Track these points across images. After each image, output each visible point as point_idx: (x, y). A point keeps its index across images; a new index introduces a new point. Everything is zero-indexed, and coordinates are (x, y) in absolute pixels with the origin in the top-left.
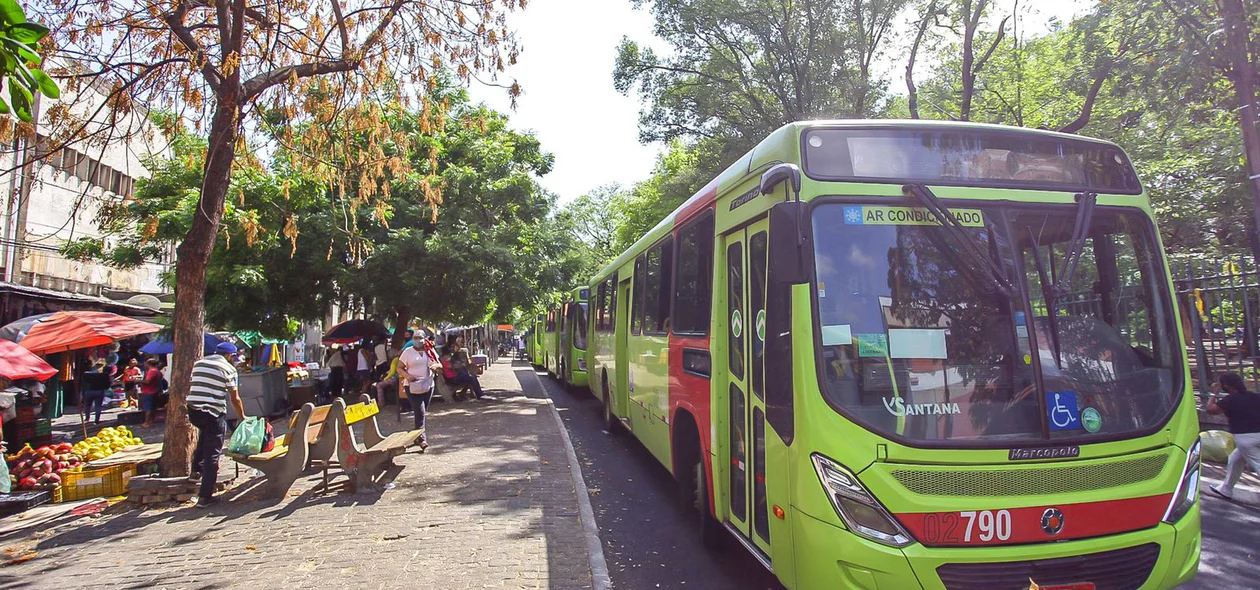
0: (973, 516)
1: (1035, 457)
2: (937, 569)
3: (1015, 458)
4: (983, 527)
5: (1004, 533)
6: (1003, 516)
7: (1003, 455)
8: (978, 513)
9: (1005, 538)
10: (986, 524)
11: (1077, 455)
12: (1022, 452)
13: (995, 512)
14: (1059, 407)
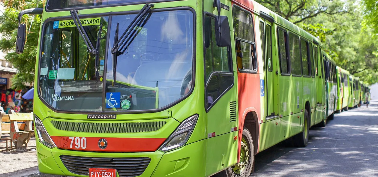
0: (73, 138)
1: (97, 118)
2: (60, 157)
3: (89, 118)
4: (76, 143)
5: (84, 146)
6: (84, 140)
7: (85, 116)
8: (75, 138)
9: (84, 148)
10: (77, 142)
11: (115, 118)
12: (92, 116)
13: (81, 138)
14: (111, 99)
